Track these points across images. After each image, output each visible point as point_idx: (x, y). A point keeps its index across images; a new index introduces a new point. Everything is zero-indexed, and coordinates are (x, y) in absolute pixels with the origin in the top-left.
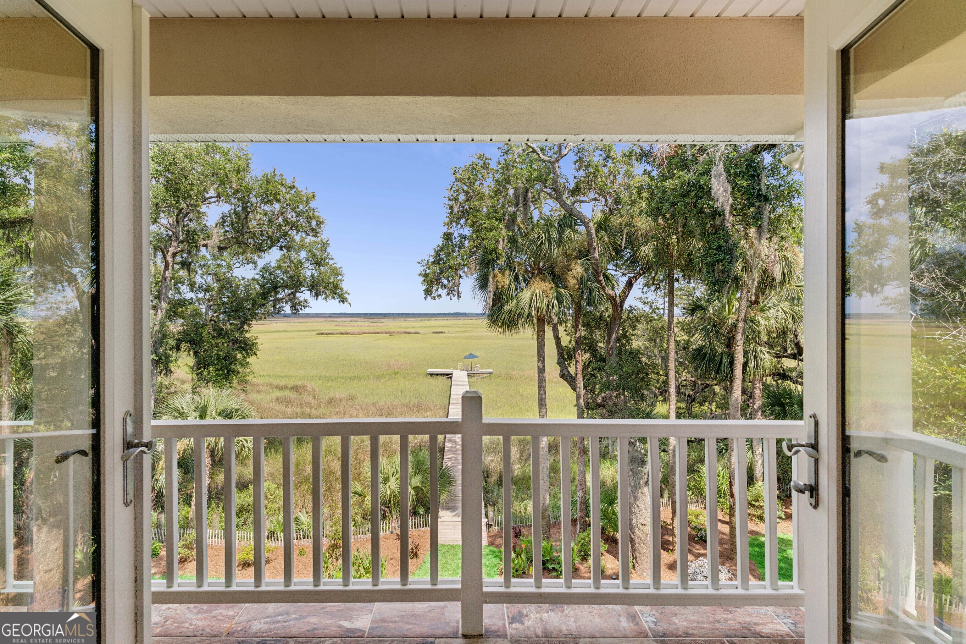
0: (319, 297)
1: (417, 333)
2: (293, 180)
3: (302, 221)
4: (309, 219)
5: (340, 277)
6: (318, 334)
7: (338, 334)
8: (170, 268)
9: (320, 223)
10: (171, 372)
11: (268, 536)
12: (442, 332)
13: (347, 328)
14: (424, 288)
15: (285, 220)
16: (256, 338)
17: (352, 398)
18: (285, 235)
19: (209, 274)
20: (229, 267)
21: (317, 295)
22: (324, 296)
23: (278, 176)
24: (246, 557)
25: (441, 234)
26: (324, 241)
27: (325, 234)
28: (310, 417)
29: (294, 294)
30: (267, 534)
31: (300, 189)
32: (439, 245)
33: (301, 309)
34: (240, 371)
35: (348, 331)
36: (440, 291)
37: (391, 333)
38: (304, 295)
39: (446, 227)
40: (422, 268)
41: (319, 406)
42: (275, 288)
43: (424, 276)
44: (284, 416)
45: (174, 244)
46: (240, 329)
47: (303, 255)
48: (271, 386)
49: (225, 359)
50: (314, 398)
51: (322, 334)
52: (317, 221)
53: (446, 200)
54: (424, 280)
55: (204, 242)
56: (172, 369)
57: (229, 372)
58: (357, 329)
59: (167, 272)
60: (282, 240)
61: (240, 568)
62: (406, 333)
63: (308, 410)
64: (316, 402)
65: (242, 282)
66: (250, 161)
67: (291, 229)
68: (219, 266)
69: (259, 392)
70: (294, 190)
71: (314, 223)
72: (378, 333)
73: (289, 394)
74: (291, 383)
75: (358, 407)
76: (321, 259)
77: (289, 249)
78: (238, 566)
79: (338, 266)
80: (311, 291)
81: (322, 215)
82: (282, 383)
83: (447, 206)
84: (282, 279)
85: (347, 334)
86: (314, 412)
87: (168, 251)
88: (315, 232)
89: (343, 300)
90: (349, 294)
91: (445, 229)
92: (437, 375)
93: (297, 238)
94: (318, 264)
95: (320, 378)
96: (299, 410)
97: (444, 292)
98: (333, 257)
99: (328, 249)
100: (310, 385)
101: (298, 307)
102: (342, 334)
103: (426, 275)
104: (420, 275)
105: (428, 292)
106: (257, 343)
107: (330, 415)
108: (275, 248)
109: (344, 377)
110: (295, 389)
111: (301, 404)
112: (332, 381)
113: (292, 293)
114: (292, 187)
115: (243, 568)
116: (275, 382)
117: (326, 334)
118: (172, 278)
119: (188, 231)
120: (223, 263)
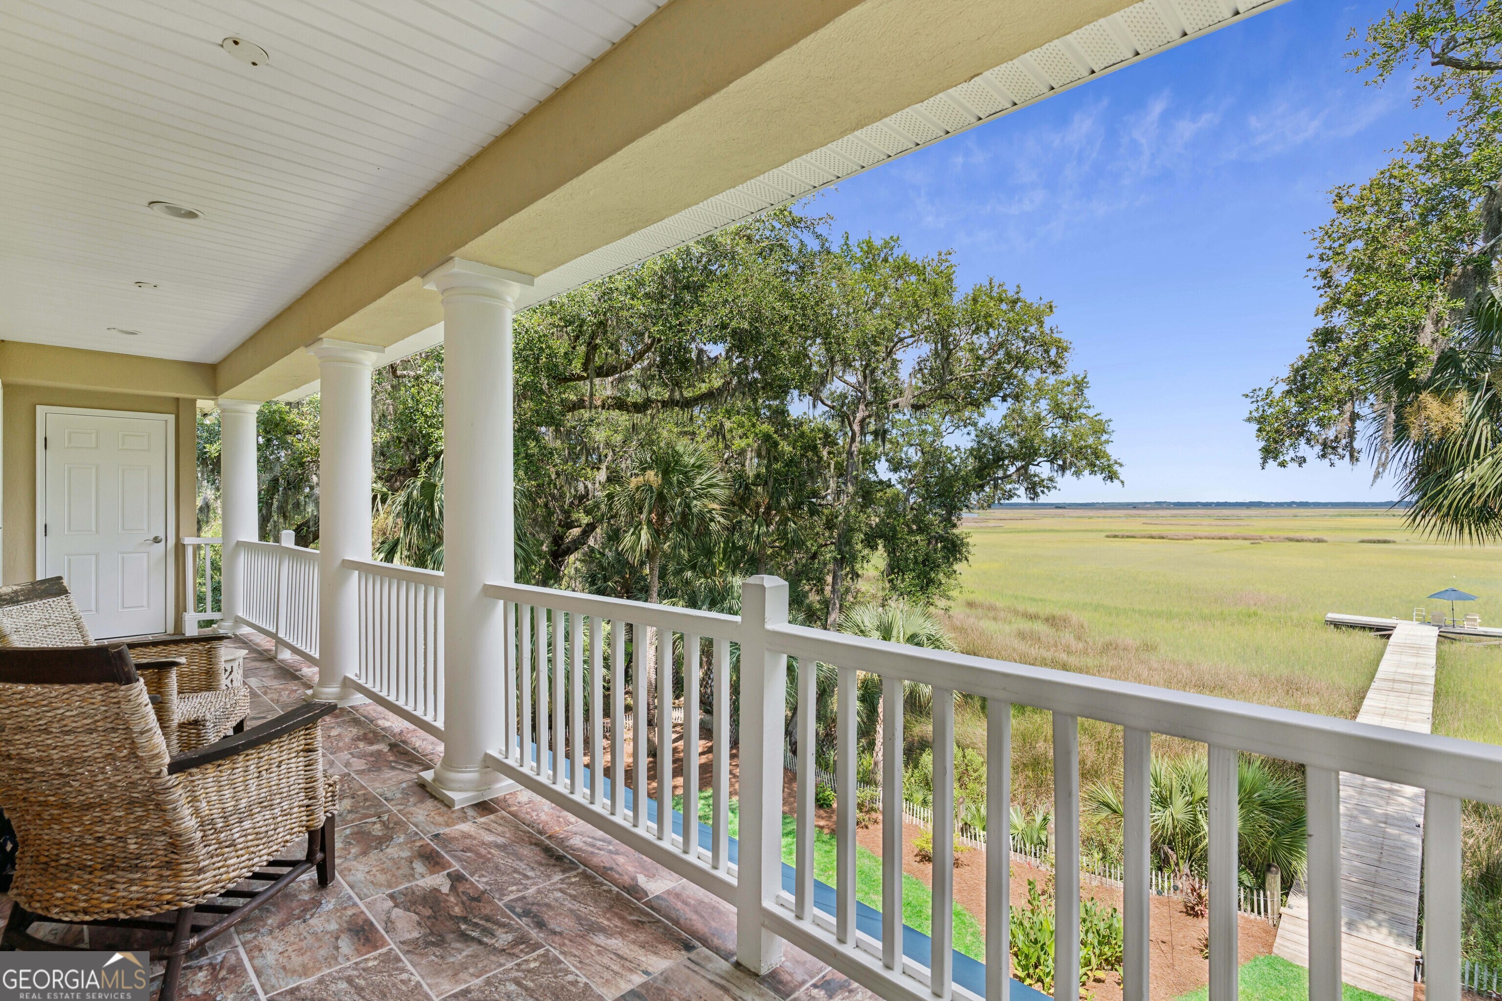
0: (1068, 472)
1: (1320, 541)
2: (1015, 289)
3: (1036, 352)
4: (1045, 347)
5: (1105, 437)
6: (1108, 537)
7: (1144, 537)
8: (858, 439)
9: (1062, 349)
10: (858, 576)
11: (962, 829)
12: (1385, 542)
13: (1165, 527)
14: (1262, 444)
15: (1008, 354)
16: (968, 535)
17: (1149, 647)
18: (1009, 376)
19: (912, 445)
20: (938, 434)
21: (1063, 469)
22: (1073, 469)
23: (995, 289)
24: (925, 845)
25: (1309, 334)
26: (1079, 379)
27: (1073, 367)
28: (1065, 667)
29: (1025, 468)
30: (960, 825)
31: (1029, 302)
32: (1302, 357)
33: (1043, 492)
34: (943, 582)
35: (1164, 534)
36: (1304, 449)
37: (1255, 540)
38: (1043, 469)
39: (1321, 317)
40: (1255, 405)
41: (1085, 653)
42: (999, 459)
43: (1259, 422)
44: (1024, 660)
45: (862, 407)
46: (948, 522)
47: (1044, 405)
48: (1016, 612)
49: (923, 562)
50: (1079, 638)
51: (1116, 536)
52: (1058, 348)
53: (1315, 263)
54: (1260, 430)
55: (895, 401)
56: (860, 572)
57: (930, 581)
58: (1182, 530)
59: (853, 446)
60: (1005, 386)
61: (918, 859)
62: (1290, 540)
63: (1064, 656)
64: (1081, 645)
65: (956, 453)
66: (953, 277)
67: (1016, 366)
68: (924, 432)
69: (995, 619)
70: (1019, 304)
71: (1053, 352)
72: (1226, 538)
73: (1040, 627)
74: (1047, 610)
75: (1155, 665)
76: (1071, 409)
77: (1017, 398)
78: (916, 855)
79: (1104, 418)
80: (1052, 462)
81: (1064, 336)
82: (1032, 609)
83: (1315, 274)
84: (1009, 445)
85: (1163, 538)
86: (1072, 660)
87: (855, 418)
88: (1056, 366)
89: (1112, 476)
90: (1121, 465)
91: (1320, 323)
92: (1353, 626)
93: (1031, 381)
94: (1067, 417)
95: (1096, 608)
96: (1048, 655)
97: (1310, 452)
98: (1091, 404)
99: (1086, 391)
100: (1075, 617)
101: (1039, 490)
102: (1152, 537)
103: (1262, 420)
104: (1249, 420)
105: (1270, 453)
106: (968, 544)
107: (1099, 671)
108: (995, 400)
109: (1140, 612)
110: (1051, 620)
111: (1056, 646)
112: (1117, 615)
113: (1023, 467)
114: (1015, 302)
115: (921, 861)
116: (1021, 607)
117: (1123, 537)
118: (859, 452)
119: (876, 388)
120: (930, 429)
